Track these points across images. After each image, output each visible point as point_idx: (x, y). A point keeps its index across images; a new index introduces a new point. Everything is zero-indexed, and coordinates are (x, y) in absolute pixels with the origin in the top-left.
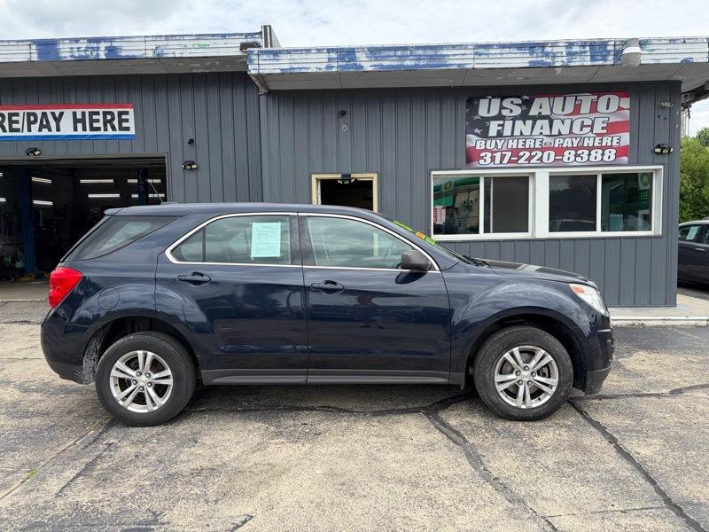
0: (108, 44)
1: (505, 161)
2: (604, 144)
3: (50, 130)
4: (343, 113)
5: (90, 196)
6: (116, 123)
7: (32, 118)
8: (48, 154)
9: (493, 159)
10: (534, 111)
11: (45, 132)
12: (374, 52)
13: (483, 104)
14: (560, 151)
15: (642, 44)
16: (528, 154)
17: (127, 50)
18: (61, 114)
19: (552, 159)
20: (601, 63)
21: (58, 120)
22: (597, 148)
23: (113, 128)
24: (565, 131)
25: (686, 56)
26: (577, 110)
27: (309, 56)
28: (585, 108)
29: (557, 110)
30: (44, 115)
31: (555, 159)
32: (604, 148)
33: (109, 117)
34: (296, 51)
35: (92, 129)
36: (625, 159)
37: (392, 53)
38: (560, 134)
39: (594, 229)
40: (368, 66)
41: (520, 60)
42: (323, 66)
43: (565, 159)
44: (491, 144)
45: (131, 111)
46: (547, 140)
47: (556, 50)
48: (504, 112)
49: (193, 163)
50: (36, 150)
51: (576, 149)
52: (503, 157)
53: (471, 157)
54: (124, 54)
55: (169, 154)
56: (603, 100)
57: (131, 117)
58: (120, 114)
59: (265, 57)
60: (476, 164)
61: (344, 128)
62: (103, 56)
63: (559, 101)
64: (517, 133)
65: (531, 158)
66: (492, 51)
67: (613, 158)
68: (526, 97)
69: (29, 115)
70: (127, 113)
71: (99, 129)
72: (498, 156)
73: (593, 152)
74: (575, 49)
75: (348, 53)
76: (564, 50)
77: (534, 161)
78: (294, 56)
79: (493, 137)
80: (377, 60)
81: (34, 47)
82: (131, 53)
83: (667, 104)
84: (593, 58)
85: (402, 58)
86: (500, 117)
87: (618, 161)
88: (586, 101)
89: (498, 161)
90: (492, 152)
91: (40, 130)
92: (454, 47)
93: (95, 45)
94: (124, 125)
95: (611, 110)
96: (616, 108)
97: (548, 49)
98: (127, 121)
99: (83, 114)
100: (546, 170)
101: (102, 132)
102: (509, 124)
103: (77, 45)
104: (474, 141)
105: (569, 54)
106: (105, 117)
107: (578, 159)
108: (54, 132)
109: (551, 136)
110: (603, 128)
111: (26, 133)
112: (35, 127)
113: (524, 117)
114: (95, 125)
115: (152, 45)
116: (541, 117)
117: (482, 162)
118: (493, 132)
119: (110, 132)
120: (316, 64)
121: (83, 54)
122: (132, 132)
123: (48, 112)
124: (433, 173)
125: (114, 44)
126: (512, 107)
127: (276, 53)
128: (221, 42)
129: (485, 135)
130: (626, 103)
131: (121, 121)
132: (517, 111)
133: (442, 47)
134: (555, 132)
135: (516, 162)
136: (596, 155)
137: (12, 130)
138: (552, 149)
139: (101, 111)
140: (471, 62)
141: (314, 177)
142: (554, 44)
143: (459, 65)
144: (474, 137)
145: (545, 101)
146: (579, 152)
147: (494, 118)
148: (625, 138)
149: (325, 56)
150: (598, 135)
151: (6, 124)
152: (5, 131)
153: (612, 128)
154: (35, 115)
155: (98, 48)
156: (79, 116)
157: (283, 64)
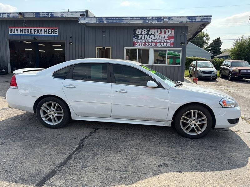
0: (51, 14)
1: (142, 45)
2: (167, 42)
3: (39, 33)
4: (104, 32)
5: (55, 50)
6: (54, 32)
7: (35, 30)
8: (39, 39)
9: (139, 45)
10: (150, 33)
11: (38, 34)
12: (107, 18)
13: (137, 30)
14: (156, 43)
15: (170, 18)
16: (148, 44)
18: (42, 29)
19: (154, 45)
20: (160, 22)
21: (41, 31)
22: (165, 43)
24: (158, 38)
25: (181, 21)
26: (161, 33)
27: (92, 19)
28: (163, 33)
29: (156, 33)
30: (38, 30)
31: (155, 45)
32: (167, 43)
35: (49, 33)
36: (172, 46)
37: (111, 19)
38: (156, 39)
39: (165, 64)
40: (105, 21)
41: (141, 21)
42: (95, 21)
43: (157, 45)
44: (139, 41)
45: (58, 29)
48: (143, 33)
49: (72, 43)
50: (36, 38)
52: (142, 44)
53: (134, 44)
54: (54, 16)
55: (66, 40)
56: (167, 31)
57: (57, 31)
58: (55, 30)
59: (82, 19)
60: (135, 46)
61: (104, 36)
62: (50, 17)
63: (156, 30)
64: (145, 38)
66: (134, 19)
67: (169, 45)
68: (148, 29)
69: (35, 29)
70: (56, 30)
71: (50, 33)
72: (141, 44)
74: (154, 19)
75: (101, 19)
76: (151, 19)
77: (149, 46)
78: (89, 19)
79: (139, 39)
80: (107, 20)
81: (34, 14)
82: (56, 16)
83: (183, 32)
84: (158, 21)
85: (113, 20)
86: (141, 34)
87: (170, 46)
88: (163, 30)
89: (140, 45)
90: (139, 43)
92: (125, 17)
94: (56, 33)
95: (169, 33)
96: (170, 33)
97: (147, 19)
98: (57, 32)
99: (47, 30)
100: (153, 48)
101: (51, 34)
102: (143, 36)
103: (44, 14)
104: (135, 40)
105: (152, 20)
106: (51, 31)
107: (161, 46)
108: (40, 34)
109: (154, 39)
110: (167, 38)
111: (34, 34)
112: (36, 33)
113: (147, 34)
114: (49, 32)
115: (61, 14)
116: (152, 34)
117: (136, 45)
118: (139, 38)
119: (53, 34)
121: (45, 16)
122: (58, 34)
123: (39, 29)
124: (125, 48)
125: (52, 14)
126: (144, 32)
127: (85, 18)
128: (76, 13)
129: (137, 39)
130: (173, 32)
131: (55, 32)
133: (122, 17)
135: (145, 46)
136: (165, 45)
137: (31, 33)
138: (154, 43)
139: (51, 29)
140: (129, 21)
141: (96, 47)
142: (149, 17)
143: (126, 22)
144: (135, 39)
145: (153, 30)
146: (161, 44)
147: (140, 34)
148: (173, 41)
149: (96, 19)
150: (166, 39)
151: (29, 31)
152: (29, 33)
153: (169, 38)
154: (36, 29)
155: (49, 15)
156: (46, 30)
157: (86, 21)
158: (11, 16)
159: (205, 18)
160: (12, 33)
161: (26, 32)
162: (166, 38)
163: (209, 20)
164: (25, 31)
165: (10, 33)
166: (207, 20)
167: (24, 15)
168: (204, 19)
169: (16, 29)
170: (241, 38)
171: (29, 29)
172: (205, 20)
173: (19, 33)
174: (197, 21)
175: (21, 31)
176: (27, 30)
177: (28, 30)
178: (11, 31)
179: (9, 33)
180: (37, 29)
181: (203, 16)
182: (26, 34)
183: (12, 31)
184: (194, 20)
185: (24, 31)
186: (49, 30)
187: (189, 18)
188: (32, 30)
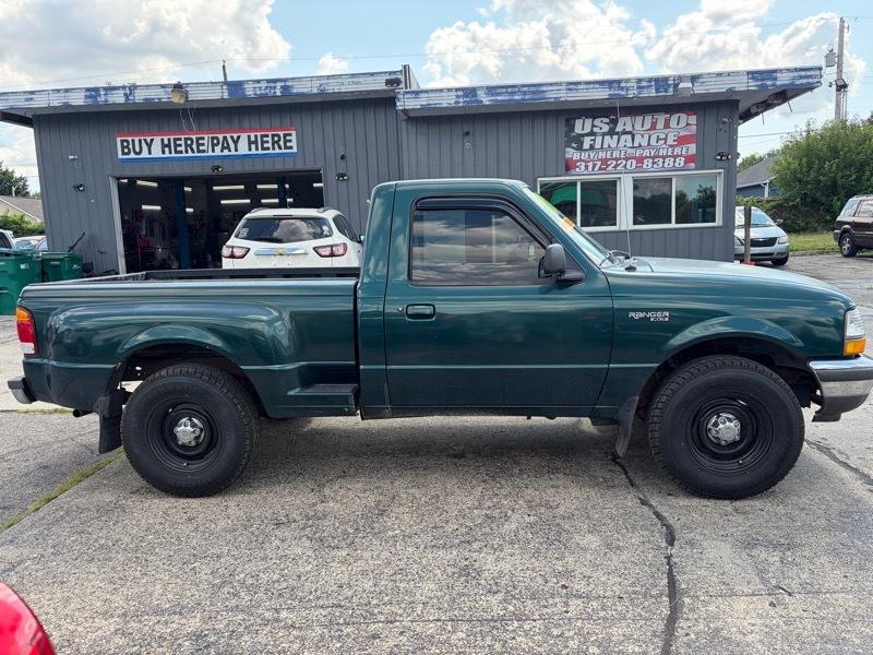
0: (283, 84)
1: (597, 169)
2: (675, 153)
3: (230, 151)
4: (468, 133)
5: (222, 202)
6: (282, 143)
7: (215, 141)
8: (227, 169)
9: (586, 167)
10: (619, 128)
11: (226, 152)
12: (491, 90)
13: (578, 123)
14: (640, 160)
15: (694, 79)
16: (614, 163)
17: (298, 88)
18: (239, 137)
19: (634, 167)
20: (663, 94)
21: (236, 142)
22: (670, 156)
23: (280, 148)
24: (644, 143)
25: (730, 86)
26: (653, 127)
27: (442, 94)
28: (660, 125)
29: (638, 126)
30: (225, 138)
31: (637, 167)
32: (675, 157)
33: (276, 139)
34: (432, 91)
35: (263, 149)
36: (693, 165)
37: (504, 90)
38: (640, 146)
39: (670, 222)
40: (486, 100)
41: (601, 94)
42: (453, 102)
43: (644, 166)
44: (584, 156)
45: (294, 133)
46: (629, 151)
47: (628, 85)
48: (595, 130)
49: (345, 175)
50: (219, 167)
51: (653, 158)
52: (594, 166)
53: (569, 166)
54: (295, 91)
55: (325, 168)
56: (675, 117)
57: (294, 137)
58: (285, 136)
59: (409, 96)
60: (573, 172)
61: (468, 145)
62: (279, 94)
63: (639, 119)
64: (606, 146)
65: (617, 165)
66: (581, 87)
67: (682, 164)
68: (612, 117)
69: (213, 138)
70: (290, 135)
71: (268, 149)
72: (591, 164)
73: (667, 160)
74: (644, 84)
75: (470, 92)
76: (635, 85)
77: (619, 168)
78: (430, 95)
79: (587, 150)
80: (492, 96)
81: (225, 87)
82: (300, 91)
83: (727, 119)
84: (657, 91)
85: (513, 93)
86: (592, 133)
87: (687, 167)
88: (661, 118)
89: (590, 169)
90: (586, 162)
91: (222, 151)
92: (551, 84)
93: (273, 85)
94: (288, 144)
95: (679, 126)
96: (685, 124)
97: (623, 85)
98: (290, 141)
99: (256, 136)
100: (629, 175)
101: (271, 151)
102: (599, 139)
103: (258, 85)
104: (571, 153)
105: (639, 88)
106: (273, 139)
107: (655, 166)
108: (233, 153)
109: (633, 147)
110: (674, 141)
111: (210, 153)
112: (218, 149)
113: (611, 133)
114: (265, 145)
115: (316, 84)
116: (624, 132)
117: (577, 170)
118: (586, 145)
119: (277, 151)
120: (447, 101)
121: (263, 92)
122: (295, 150)
123: (228, 136)
124: (540, 179)
125: (288, 84)
126: (602, 125)
127: (416, 94)
128: (370, 79)
129: (580, 148)
130: (693, 119)
131: (285, 142)
132: (606, 128)
133: (542, 85)
134: (636, 144)
135: (605, 169)
136: (669, 162)
137: (199, 151)
138: (634, 158)
139: (270, 134)
140: (564, 96)
142: (627, 81)
143: (555, 98)
144: (571, 150)
145: (628, 120)
146: (656, 160)
147: (587, 135)
148: (692, 149)
149: (454, 93)
150: (671, 146)
151: (194, 146)
152: (193, 151)
153: (681, 141)
154: (217, 139)
155: (275, 87)
156: (253, 139)
157: (422, 101)
158: (139, 96)
159: (803, 73)
160: (129, 153)
161: (183, 148)
162: (670, 141)
163: (816, 80)
164: (180, 145)
165: (123, 153)
166: (810, 80)
167: (187, 92)
168: (801, 77)
169: (145, 140)
170: (804, 128)
171: (191, 140)
172: (804, 81)
173: (157, 152)
174: (778, 83)
175: (164, 146)
176: (186, 143)
177: (189, 142)
178: (127, 147)
179: (120, 156)
180: (221, 137)
181: (796, 70)
182: (184, 155)
183: (131, 147)
184: (769, 83)
185: (176, 146)
186: (262, 136)
187: (753, 74)
188: (205, 142)
